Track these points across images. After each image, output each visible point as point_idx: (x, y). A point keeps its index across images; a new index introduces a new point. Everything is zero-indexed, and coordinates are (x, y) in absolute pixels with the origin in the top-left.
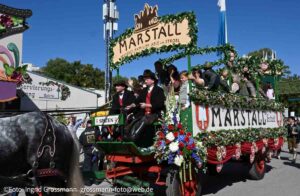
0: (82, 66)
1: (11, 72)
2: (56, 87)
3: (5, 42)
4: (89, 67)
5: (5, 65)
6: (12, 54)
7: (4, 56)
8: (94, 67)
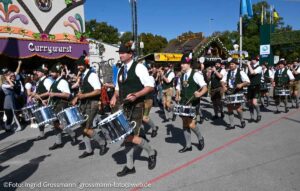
0: (99, 24)
1: (79, 36)
2: (94, 45)
3: (72, 13)
4: (104, 25)
5: (75, 31)
6: (78, 22)
7: (73, 24)
8: (108, 24)
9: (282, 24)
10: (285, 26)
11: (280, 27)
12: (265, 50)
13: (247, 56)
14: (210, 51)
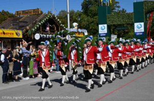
9: (119, 7)
10: (121, 9)
11: (117, 10)
12: (103, 29)
13: (86, 34)
14: (48, 28)
